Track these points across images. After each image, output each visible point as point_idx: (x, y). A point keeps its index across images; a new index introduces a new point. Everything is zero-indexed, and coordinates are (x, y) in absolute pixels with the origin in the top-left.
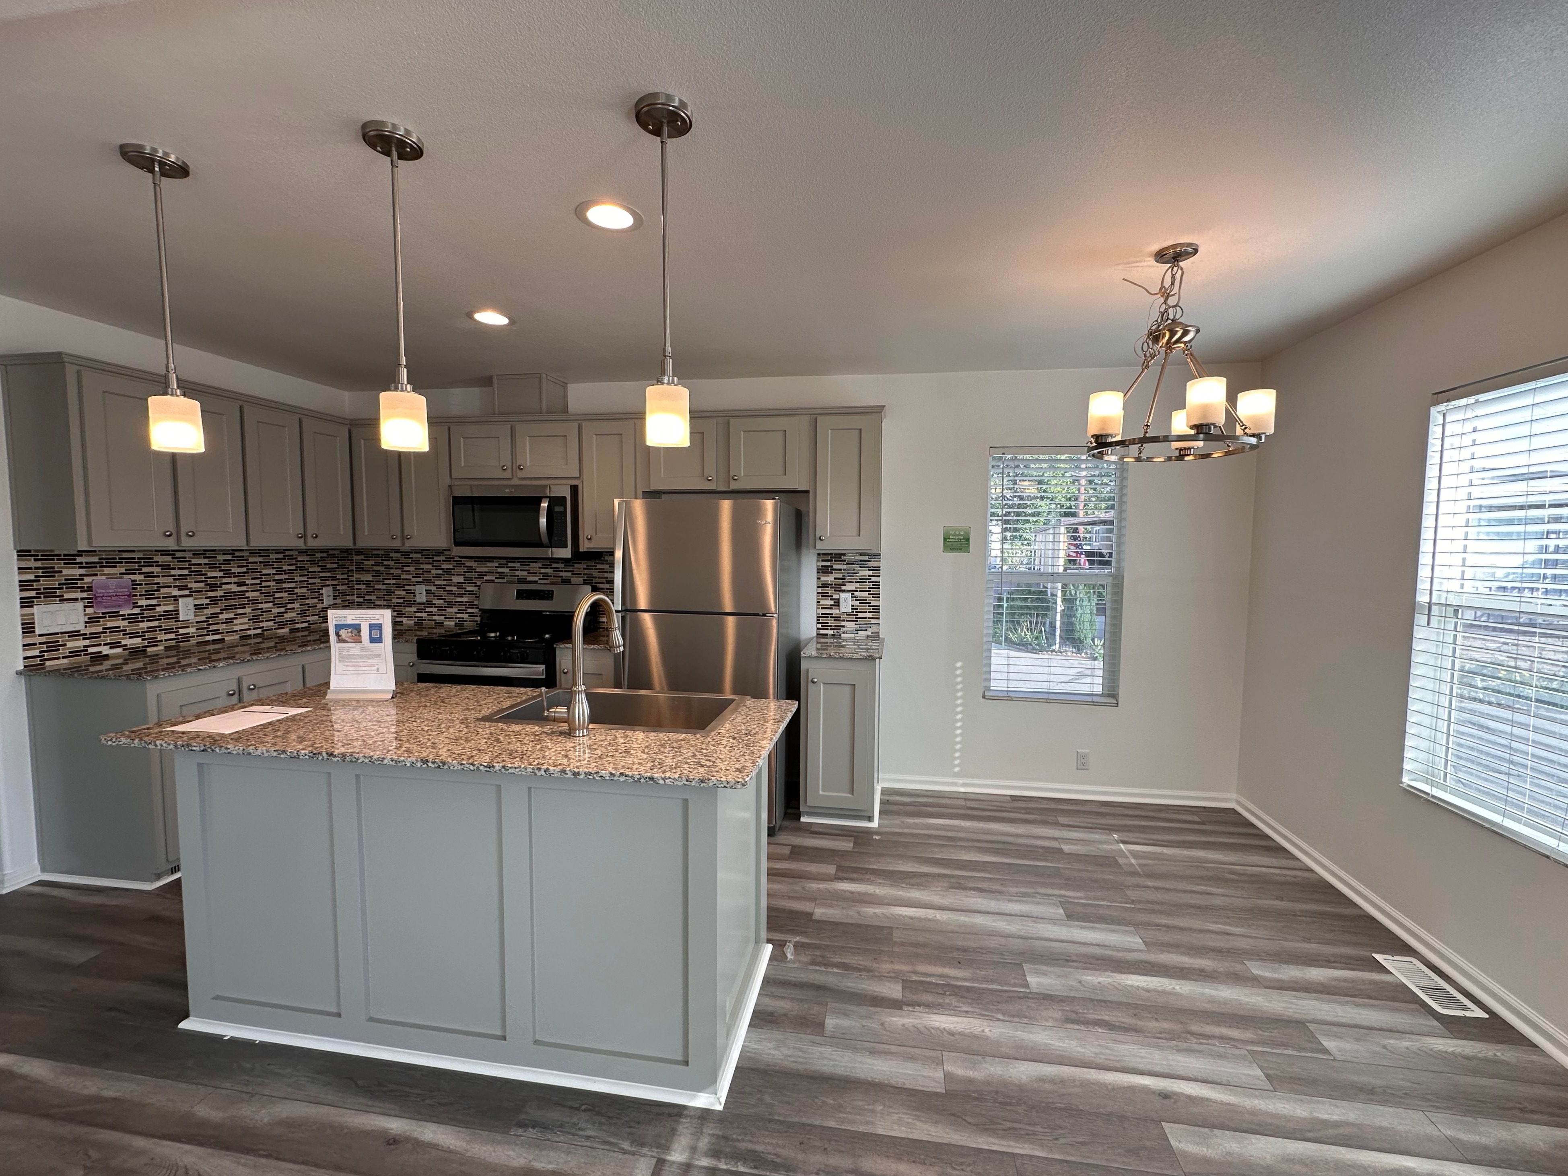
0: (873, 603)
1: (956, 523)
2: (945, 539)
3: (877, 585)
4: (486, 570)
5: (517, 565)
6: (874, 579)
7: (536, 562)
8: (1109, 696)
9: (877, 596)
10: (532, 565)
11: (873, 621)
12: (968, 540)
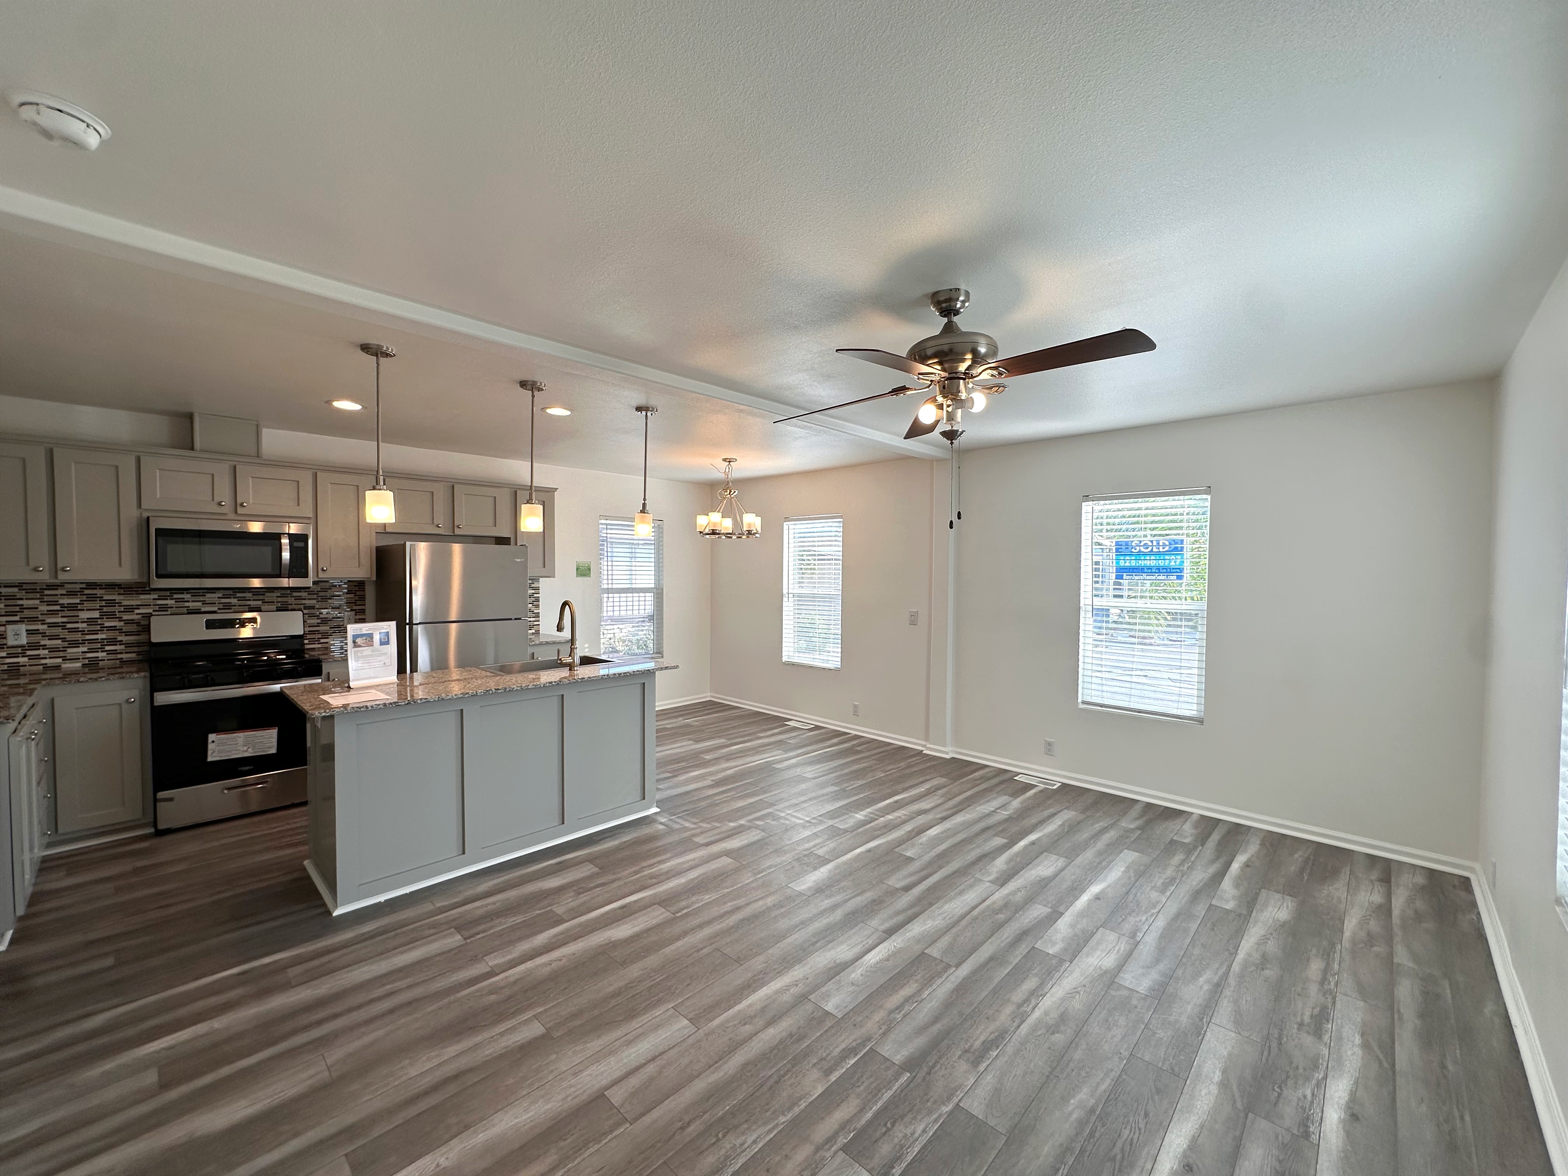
0: (535, 611)
1: (583, 559)
2: (577, 569)
3: (537, 600)
4: (139, 603)
5: (187, 596)
6: (535, 595)
7: (215, 593)
8: (657, 653)
9: (538, 606)
10: (208, 595)
11: (536, 623)
12: (590, 570)
